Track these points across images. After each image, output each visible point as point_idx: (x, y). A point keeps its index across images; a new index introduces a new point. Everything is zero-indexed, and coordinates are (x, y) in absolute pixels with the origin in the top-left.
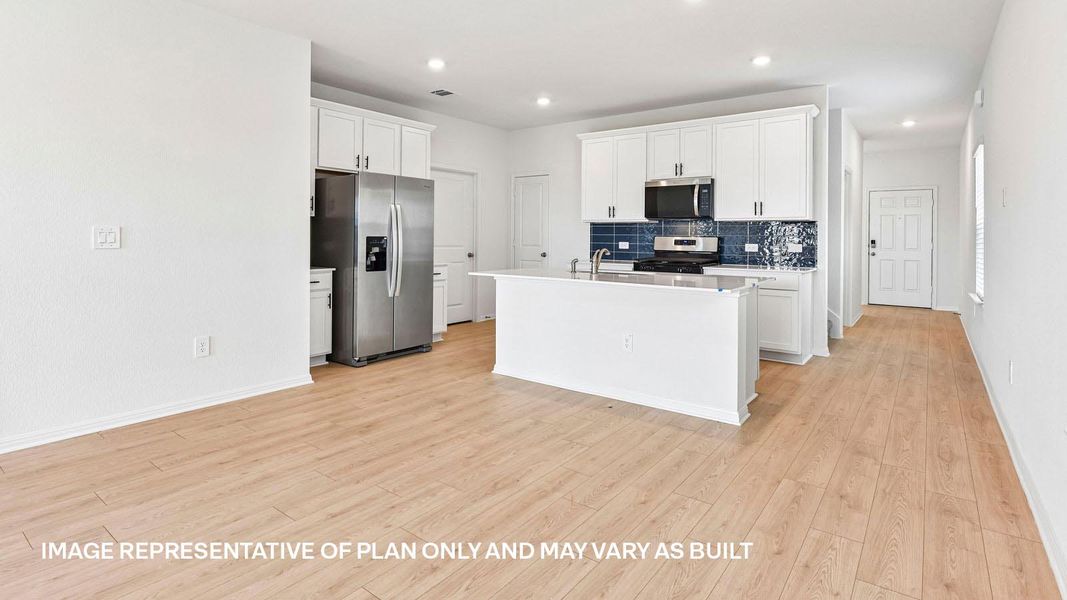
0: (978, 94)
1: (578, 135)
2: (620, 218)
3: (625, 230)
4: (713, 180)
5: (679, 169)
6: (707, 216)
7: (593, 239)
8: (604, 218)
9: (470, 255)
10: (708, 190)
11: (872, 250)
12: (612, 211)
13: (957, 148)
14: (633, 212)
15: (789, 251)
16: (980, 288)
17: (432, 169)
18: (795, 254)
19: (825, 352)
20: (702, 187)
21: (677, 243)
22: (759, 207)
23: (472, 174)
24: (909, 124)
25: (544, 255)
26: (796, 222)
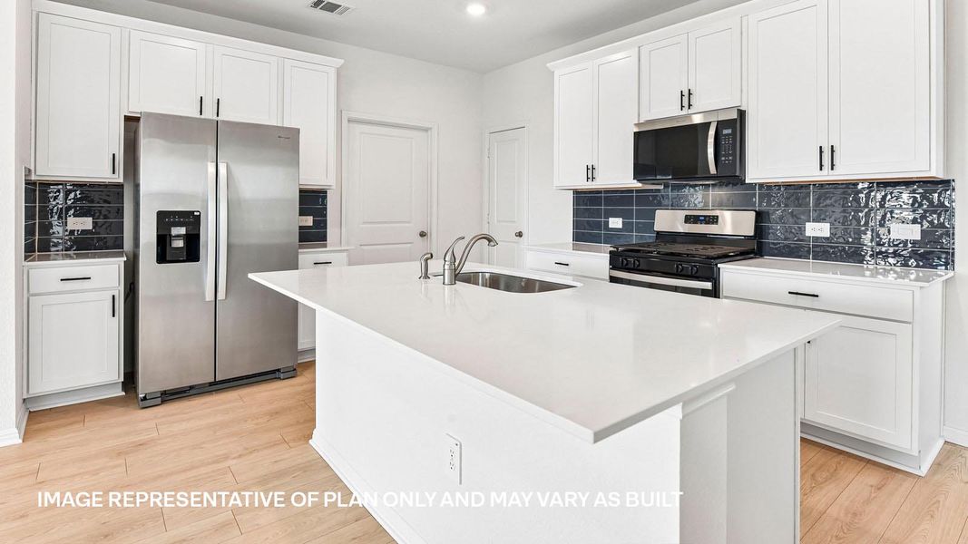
1: (548, 65)
3: (616, 199)
4: (742, 114)
5: (687, 98)
6: (731, 175)
7: (577, 214)
9: (423, 235)
12: (591, 172)
14: (619, 174)
15: (893, 236)
18: (905, 243)
20: (721, 125)
21: (687, 220)
22: (828, 155)
23: (426, 130)
25: (520, 235)
26: (907, 183)
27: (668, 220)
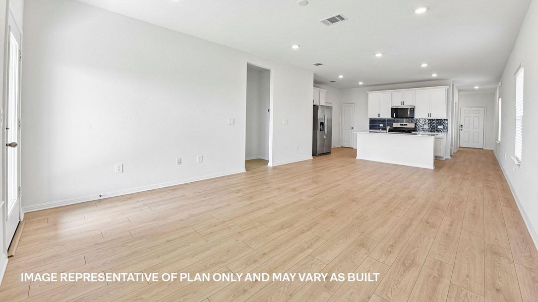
0: (500, 83)
1: (367, 92)
2: (382, 117)
3: (383, 121)
4: (415, 107)
5: (403, 103)
6: (412, 117)
7: (370, 123)
8: (376, 117)
10: (412, 110)
11: (461, 128)
12: (379, 115)
13: (494, 94)
14: (387, 115)
16: (499, 140)
17: (326, 103)
19: (449, 157)
20: (411, 109)
21: (400, 125)
22: (430, 115)
24: (476, 88)
25: (352, 128)
27: (395, 125)
